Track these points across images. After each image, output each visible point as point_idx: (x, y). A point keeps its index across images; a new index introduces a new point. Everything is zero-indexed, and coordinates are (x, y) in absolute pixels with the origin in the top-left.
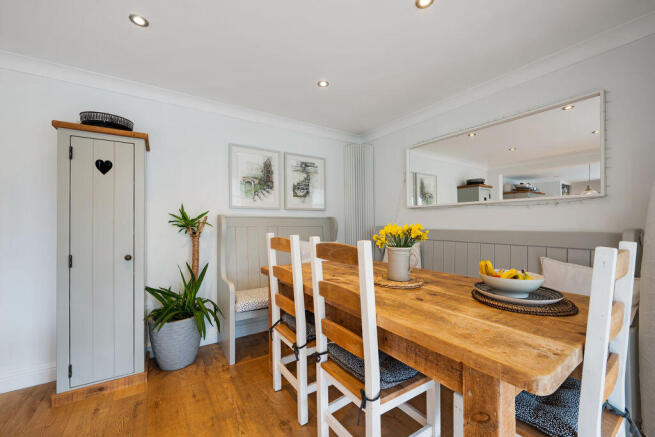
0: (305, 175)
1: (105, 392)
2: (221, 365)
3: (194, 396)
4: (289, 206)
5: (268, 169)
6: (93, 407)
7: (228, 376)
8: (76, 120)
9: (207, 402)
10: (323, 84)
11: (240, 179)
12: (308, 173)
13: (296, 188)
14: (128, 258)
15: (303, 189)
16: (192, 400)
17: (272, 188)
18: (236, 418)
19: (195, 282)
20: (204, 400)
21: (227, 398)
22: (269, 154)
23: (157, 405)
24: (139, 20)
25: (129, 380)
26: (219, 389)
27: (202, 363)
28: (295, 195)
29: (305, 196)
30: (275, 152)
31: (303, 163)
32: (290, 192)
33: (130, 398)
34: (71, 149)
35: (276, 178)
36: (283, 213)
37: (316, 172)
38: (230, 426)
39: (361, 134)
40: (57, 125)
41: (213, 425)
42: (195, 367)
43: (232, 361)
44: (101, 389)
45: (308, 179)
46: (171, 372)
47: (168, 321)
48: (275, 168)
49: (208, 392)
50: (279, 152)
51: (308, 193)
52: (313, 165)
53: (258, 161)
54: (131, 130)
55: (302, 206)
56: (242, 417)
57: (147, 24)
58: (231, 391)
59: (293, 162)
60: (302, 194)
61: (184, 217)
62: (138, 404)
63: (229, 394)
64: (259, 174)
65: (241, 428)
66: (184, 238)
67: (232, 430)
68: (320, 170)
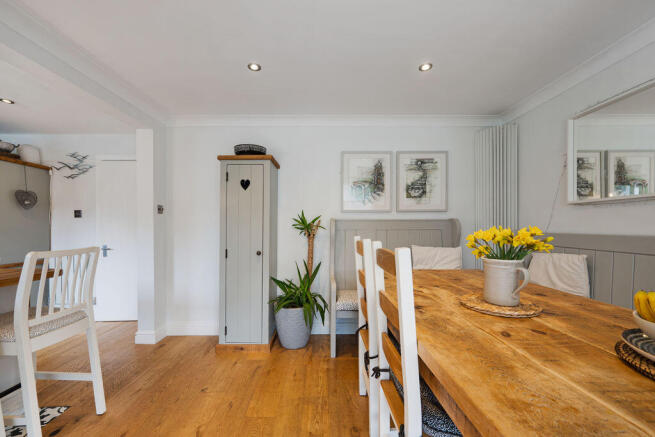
0: (421, 174)
1: (244, 352)
2: (324, 355)
3: (295, 375)
4: (401, 208)
5: (378, 172)
6: (234, 361)
7: (325, 367)
8: (232, 153)
9: (302, 383)
10: (426, 67)
11: (351, 184)
12: (424, 171)
13: (409, 188)
14: (259, 253)
15: (418, 189)
16: (292, 378)
17: (382, 190)
18: (317, 407)
19: (309, 278)
20: (300, 380)
21: (317, 386)
22: (380, 156)
23: (269, 372)
24: (255, 67)
25: (259, 348)
26: (315, 376)
27: (310, 349)
28: (409, 196)
29: (420, 196)
30: (386, 153)
31: (418, 160)
32: (403, 194)
33: (256, 361)
34: (227, 174)
35: (387, 180)
36: (394, 216)
37: (435, 169)
38: (310, 412)
39: (499, 113)
40: (220, 158)
41: (298, 405)
42: (304, 350)
43: (333, 354)
44: (242, 349)
45: (424, 177)
46: (287, 349)
47: (285, 307)
48: (387, 171)
49: (305, 375)
50: (391, 153)
51: (424, 192)
52: (431, 161)
53: (369, 164)
54: (264, 154)
55: (418, 207)
56: (322, 408)
57: (260, 69)
58: (323, 382)
59: (407, 160)
60: (417, 194)
61: (303, 220)
62: (259, 367)
63: (321, 382)
64: (370, 177)
65: (318, 417)
66: (304, 239)
67: (310, 416)
68: (441, 164)
